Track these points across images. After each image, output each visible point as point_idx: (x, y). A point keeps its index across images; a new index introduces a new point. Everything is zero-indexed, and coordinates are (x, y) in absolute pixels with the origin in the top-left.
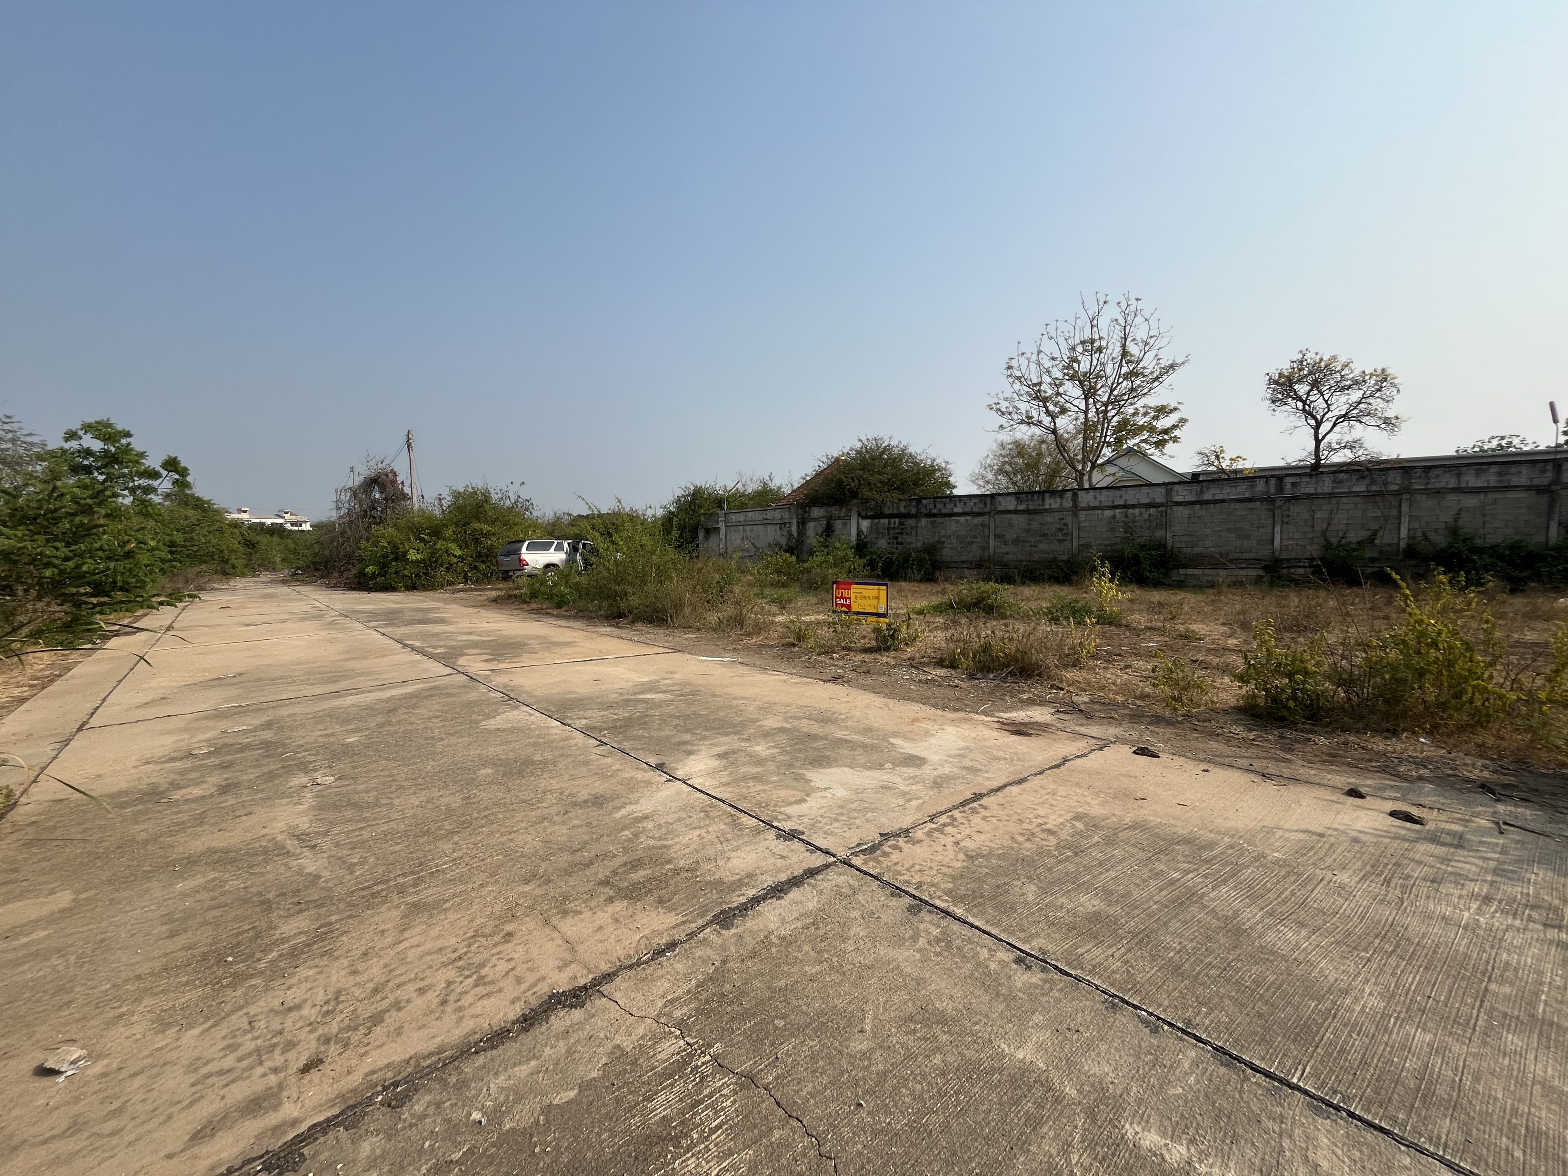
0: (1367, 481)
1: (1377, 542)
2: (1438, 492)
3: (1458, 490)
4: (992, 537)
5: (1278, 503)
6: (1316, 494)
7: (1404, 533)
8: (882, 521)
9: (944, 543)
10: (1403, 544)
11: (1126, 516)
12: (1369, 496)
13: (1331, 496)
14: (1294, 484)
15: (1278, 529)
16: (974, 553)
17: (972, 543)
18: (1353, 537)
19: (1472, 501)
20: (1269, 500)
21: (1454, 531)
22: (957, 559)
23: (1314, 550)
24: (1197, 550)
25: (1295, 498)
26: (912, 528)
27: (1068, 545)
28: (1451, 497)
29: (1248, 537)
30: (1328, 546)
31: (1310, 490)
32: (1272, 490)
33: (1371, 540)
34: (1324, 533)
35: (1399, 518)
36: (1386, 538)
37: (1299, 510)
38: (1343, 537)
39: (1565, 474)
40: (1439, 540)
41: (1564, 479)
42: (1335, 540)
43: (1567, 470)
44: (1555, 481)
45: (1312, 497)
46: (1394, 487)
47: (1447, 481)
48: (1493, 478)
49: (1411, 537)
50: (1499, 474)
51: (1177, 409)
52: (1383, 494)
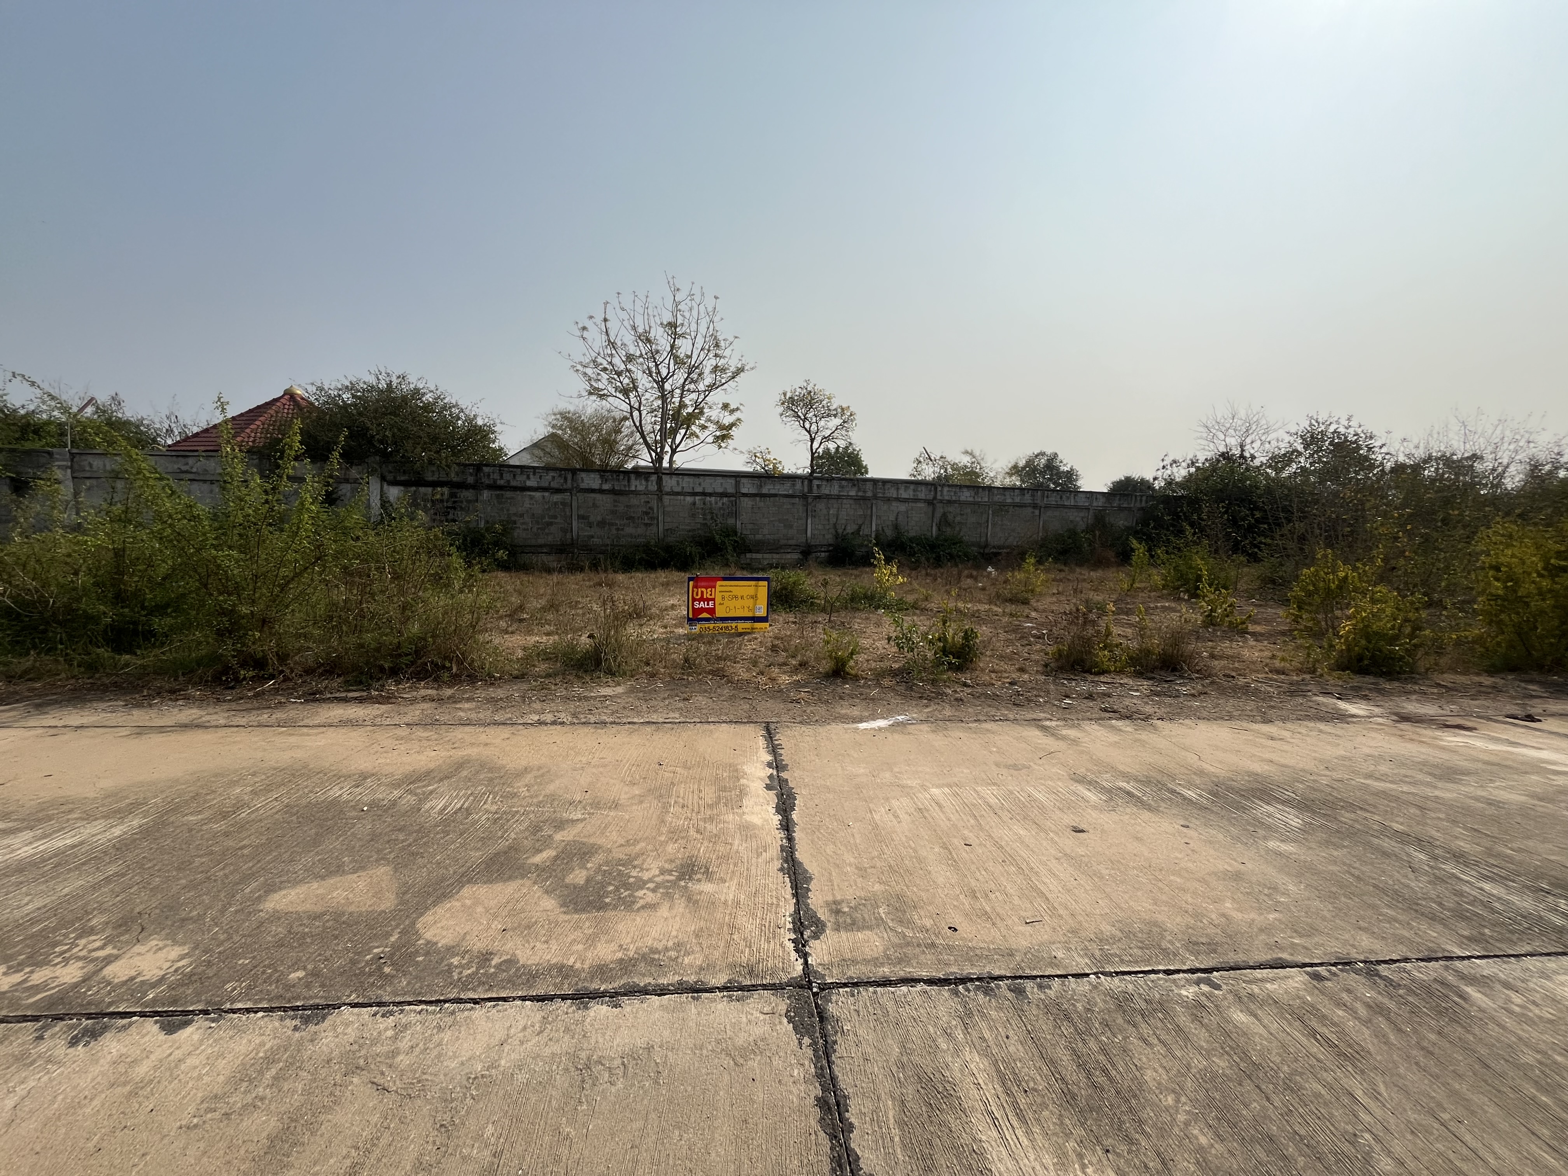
0: (856, 489)
1: (861, 533)
2: (889, 500)
3: (898, 499)
5: (810, 500)
6: (831, 495)
7: (874, 528)
11: (704, 503)
13: (838, 497)
14: (818, 486)
15: (809, 521)
16: (554, 535)
17: (551, 524)
18: (850, 529)
19: (903, 507)
20: (804, 497)
21: (896, 527)
22: (533, 542)
23: (829, 538)
24: (759, 537)
25: (819, 497)
26: (469, 502)
28: (894, 504)
29: (791, 527)
30: (837, 536)
31: (827, 492)
32: (806, 490)
33: (858, 531)
34: (835, 524)
35: (871, 516)
36: (865, 531)
37: (821, 506)
38: (844, 529)
39: (939, 493)
40: (889, 533)
41: (939, 497)
42: (840, 531)
43: (942, 491)
44: (935, 498)
45: (828, 497)
46: (869, 494)
47: (892, 493)
48: (911, 493)
49: (877, 530)
50: (914, 490)
51: (738, 409)
52: (864, 498)
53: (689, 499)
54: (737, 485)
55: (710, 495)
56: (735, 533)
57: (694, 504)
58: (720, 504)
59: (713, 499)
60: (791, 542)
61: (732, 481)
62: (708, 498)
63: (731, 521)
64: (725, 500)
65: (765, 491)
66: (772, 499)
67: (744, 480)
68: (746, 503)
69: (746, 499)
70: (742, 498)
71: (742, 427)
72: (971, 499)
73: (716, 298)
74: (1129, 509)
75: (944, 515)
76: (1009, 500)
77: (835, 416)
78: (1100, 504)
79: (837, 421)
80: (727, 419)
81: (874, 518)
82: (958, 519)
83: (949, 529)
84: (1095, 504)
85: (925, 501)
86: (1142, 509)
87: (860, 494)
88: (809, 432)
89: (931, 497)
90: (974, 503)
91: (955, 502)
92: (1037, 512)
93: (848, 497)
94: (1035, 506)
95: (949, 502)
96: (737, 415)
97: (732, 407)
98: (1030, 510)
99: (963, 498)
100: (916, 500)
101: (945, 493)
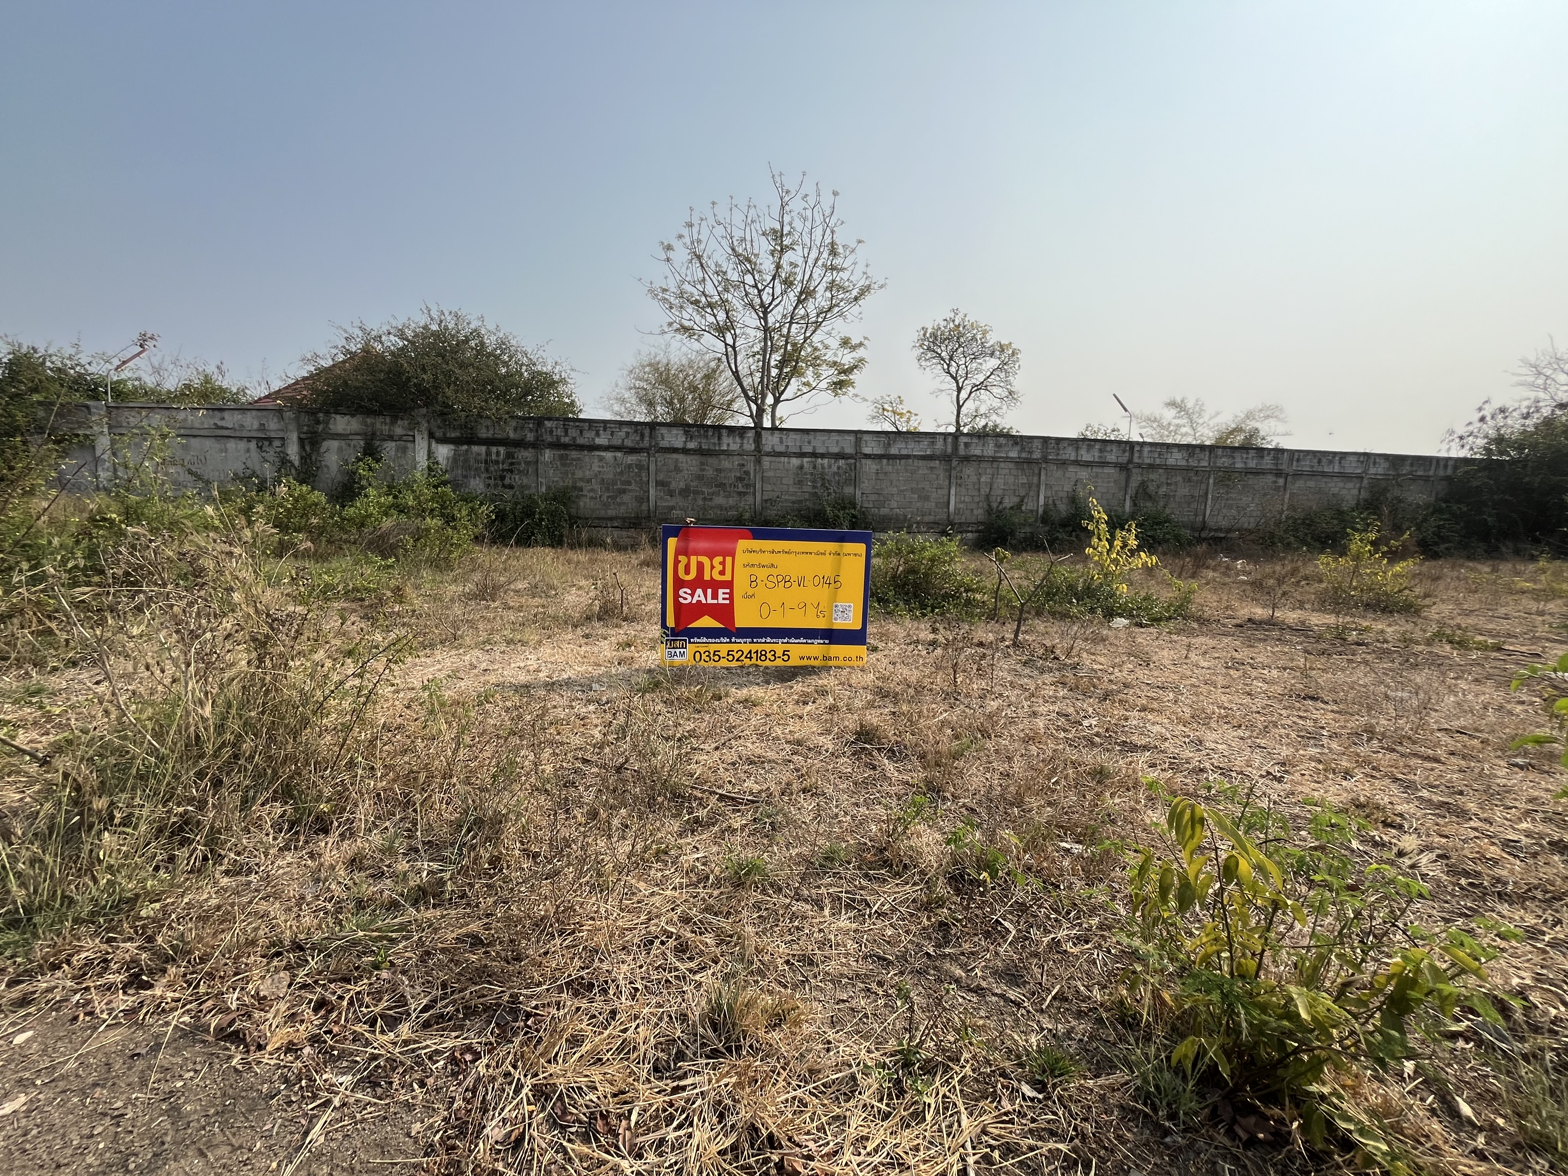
1: (1023, 508)
2: (1064, 464)
3: (1077, 463)
4: (652, 484)
5: (955, 463)
6: (983, 456)
7: (1042, 502)
8: (475, 448)
9: (581, 489)
10: (1041, 511)
12: (1020, 463)
13: (994, 460)
14: (967, 445)
15: (953, 492)
16: (627, 505)
17: (624, 491)
18: (1008, 502)
19: (1083, 474)
20: (946, 458)
21: (1073, 499)
22: (602, 513)
23: (979, 513)
24: (884, 511)
25: (967, 459)
26: (528, 463)
27: (750, 499)
30: (989, 511)
31: (978, 452)
32: (949, 452)
33: (1019, 506)
34: (988, 497)
36: (1029, 505)
37: (969, 471)
38: (1001, 503)
39: (1136, 455)
41: (1136, 460)
42: (994, 505)
48: (1097, 454)
49: (1046, 505)
50: (1101, 451)
51: (861, 344)
52: (1029, 462)
53: (795, 461)
54: (858, 445)
55: (823, 456)
56: (853, 505)
58: (834, 469)
59: (826, 461)
60: (927, 518)
61: (852, 438)
62: (819, 460)
63: (848, 490)
64: (841, 462)
65: (894, 451)
66: (903, 461)
67: (866, 440)
68: (869, 467)
69: (869, 462)
70: (863, 461)
73: (835, 194)
75: (1143, 483)
77: (992, 355)
79: (993, 363)
80: (847, 358)
85: (1116, 465)
87: (1024, 455)
88: (955, 378)
89: (1124, 459)
90: (1188, 469)
91: (1159, 466)
92: (1281, 481)
93: (1007, 459)
94: (1279, 473)
95: (1152, 467)
96: (860, 353)
97: (854, 341)
99: (1171, 461)
100: (1103, 464)
101: (1145, 454)
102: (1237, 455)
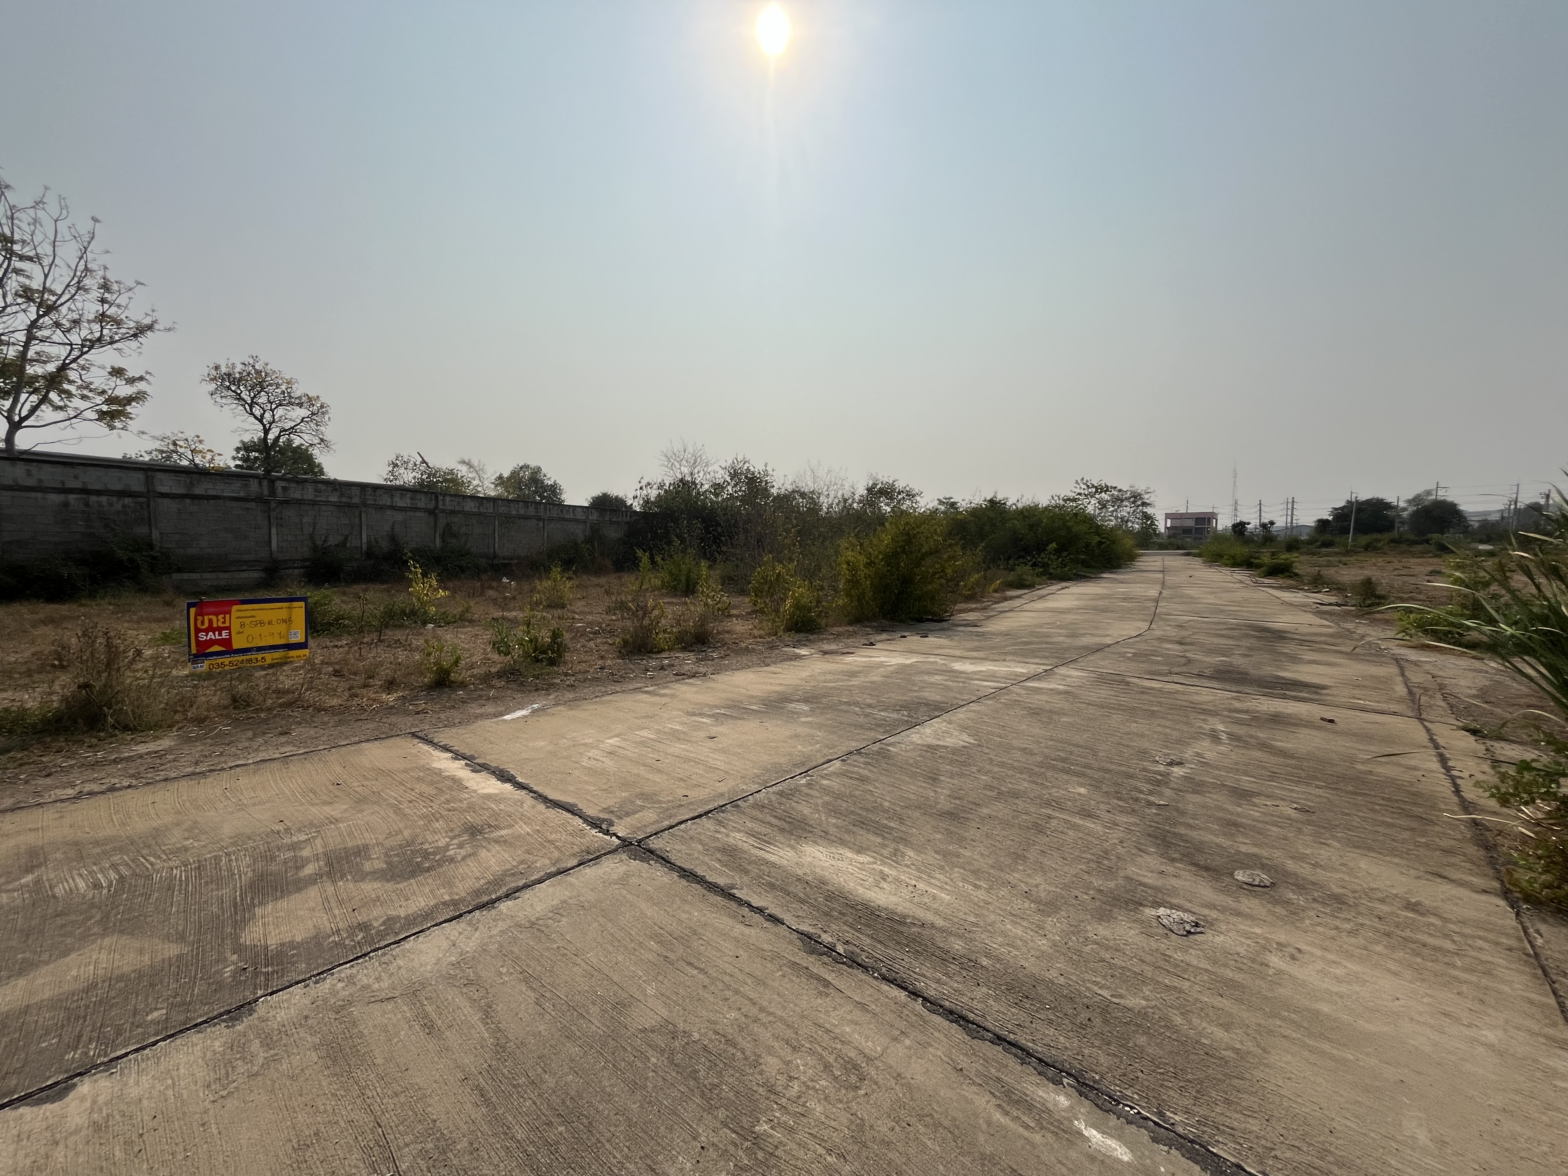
0: (338, 493)
1: (348, 545)
2: (382, 508)
3: (393, 508)
5: (273, 505)
6: (302, 500)
7: (364, 540)
10: (364, 547)
11: (87, 505)
12: (339, 506)
13: (314, 503)
14: (284, 489)
15: (274, 531)
18: (333, 541)
19: (399, 516)
20: (263, 501)
21: (393, 538)
23: (304, 551)
24: (192, 551)
25: (287, 502)
28: (389, 512)
29: (245, 538)
30: (315, 548)
31: (297, 495)
32: (266, 492)
33: (343, 544)
34: (311, 537)
35: (360, 525)
36: (353, 542)
37: (290, 514)
38: (325, 541)
39: (440, 503)
40: (385, 545)
41: (441, 507)
42: (319, 543)
43: (443, 500)
44: (436, 507)
45: (300, 502)
46: (356, 500)
47: (386, 500)
48: (409, 501)
49: (369, 542)
50: (412, 498)
51: (141, 378)
52: (350, 506)
53: (55, 498)
54: (149, 481)
55: (99, 493)
56: (151, 546)
57: (66, 504)
58: (118, 507)
59: (104, 499)
60: (245, 557)
61: (140, 476)
62: (94, 498)
63: (141, 530)
64: (127, 501)
65: (198, 491)
66: (212, 502)
67: (159, 475)
68: (166, 504)
69: (166, 501)
70: (160, 500)
71: (149, 403)
72: (476, 510)
73: (95, 220)
74: (618, 523)
75: (448, 525)
76: (514, 512)
77: (300, 405)
78: (595, 518)
79: (303, 412)
80: (124, 390)
81: (364, 528)
82: (463, 530)
83: (454, 540)
84: (590, 518)
85: (426, 510)
86: (627, 523)
87: (344, 500)
88: (261, 421)
89: (431, 506)
90: (480, 514)
91: (459, 512)
92: (541, 524)
93: (327, 503)
94: (539, 519)
95: (452, 512)
96: (141, 386)
97: (130, 374)
98: (535, 522)
99: (467, 509)
100: (416, 509)
101: (447, 503)
102: (512, 505)
